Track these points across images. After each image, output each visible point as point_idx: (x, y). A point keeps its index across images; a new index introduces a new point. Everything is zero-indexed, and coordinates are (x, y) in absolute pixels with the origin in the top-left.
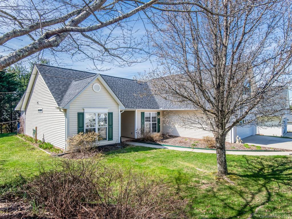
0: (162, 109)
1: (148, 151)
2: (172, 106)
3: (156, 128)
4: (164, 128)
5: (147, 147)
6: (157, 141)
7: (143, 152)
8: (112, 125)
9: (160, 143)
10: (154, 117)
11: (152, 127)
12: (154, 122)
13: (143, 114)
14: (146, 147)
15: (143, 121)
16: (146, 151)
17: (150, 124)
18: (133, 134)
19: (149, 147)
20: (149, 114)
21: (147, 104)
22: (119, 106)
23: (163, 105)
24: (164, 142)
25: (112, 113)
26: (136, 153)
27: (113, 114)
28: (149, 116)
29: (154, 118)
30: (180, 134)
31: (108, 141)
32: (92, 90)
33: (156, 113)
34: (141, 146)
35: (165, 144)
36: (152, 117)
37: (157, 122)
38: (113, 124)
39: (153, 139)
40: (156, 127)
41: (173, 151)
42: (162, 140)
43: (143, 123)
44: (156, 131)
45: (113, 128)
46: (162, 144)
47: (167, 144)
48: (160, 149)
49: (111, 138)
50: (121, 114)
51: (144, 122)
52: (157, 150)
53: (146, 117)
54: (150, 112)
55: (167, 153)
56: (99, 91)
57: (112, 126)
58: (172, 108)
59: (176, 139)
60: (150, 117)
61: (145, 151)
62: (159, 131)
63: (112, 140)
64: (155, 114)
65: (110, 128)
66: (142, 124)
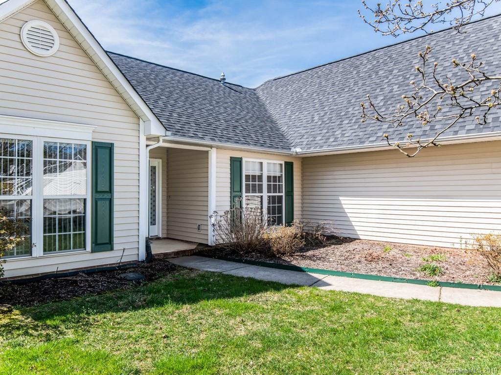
0: (298, 150)
1: (242, 299)
2: (332, 140)
3: (280, 212)
4: (305, 213)
5: (243, 278)
6: (283, 254)
7: (220, 302)
8: (111, 191)
9: (294, 263)
10: (275, 177)
11: (269, 208)
12: (275, 192)
13: (236, 164)
14: (238, 278)
15: (237, 188)
16: (232, 301)
17: (262, 197)
18: (202, 232)
19: (251, 280)
20: (257, 167)
21: (253, 135)
22: (141, 122)
23: (302, 140)
24: (310, 258)
25: (110, 148)
26: (186, 308)
27: (116, 150)
28: (257, 173)
29: (275, 181)
30: (359, 233)
31: (93, 251)
32: (19, 46)
33: (281, 165)
34: (221, 275)
35: (315, 267)
36: (269, 178)
37: (283, 194)
38: (116, 189)
39: (270, 247)
40: (280, 208)
41: (358, 298)
42: (302, 250)
43: (238, 194)
44: (280, 222)
45: (116, 202)
46: (303, 264)
47: (321, 265)
48: (296, 290)
49: (104, 242)
50: (151, 151)
51: (241, 191)
52: (285, 292)
53: (247, 177)
54: (261, 161)
55: (333, 310)
56: (52, 51)
57: (107, 196)
58: (334, 146)
59: (351, 246)
60: (260, 178)
61: (230, 296)
62: (289, 223)
63: (112, 249)
64: (278, 168)
65: (99, 203)
66: (233, 198)
